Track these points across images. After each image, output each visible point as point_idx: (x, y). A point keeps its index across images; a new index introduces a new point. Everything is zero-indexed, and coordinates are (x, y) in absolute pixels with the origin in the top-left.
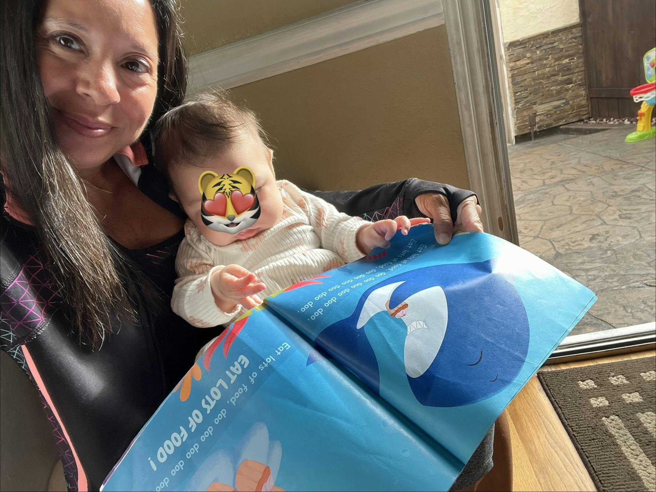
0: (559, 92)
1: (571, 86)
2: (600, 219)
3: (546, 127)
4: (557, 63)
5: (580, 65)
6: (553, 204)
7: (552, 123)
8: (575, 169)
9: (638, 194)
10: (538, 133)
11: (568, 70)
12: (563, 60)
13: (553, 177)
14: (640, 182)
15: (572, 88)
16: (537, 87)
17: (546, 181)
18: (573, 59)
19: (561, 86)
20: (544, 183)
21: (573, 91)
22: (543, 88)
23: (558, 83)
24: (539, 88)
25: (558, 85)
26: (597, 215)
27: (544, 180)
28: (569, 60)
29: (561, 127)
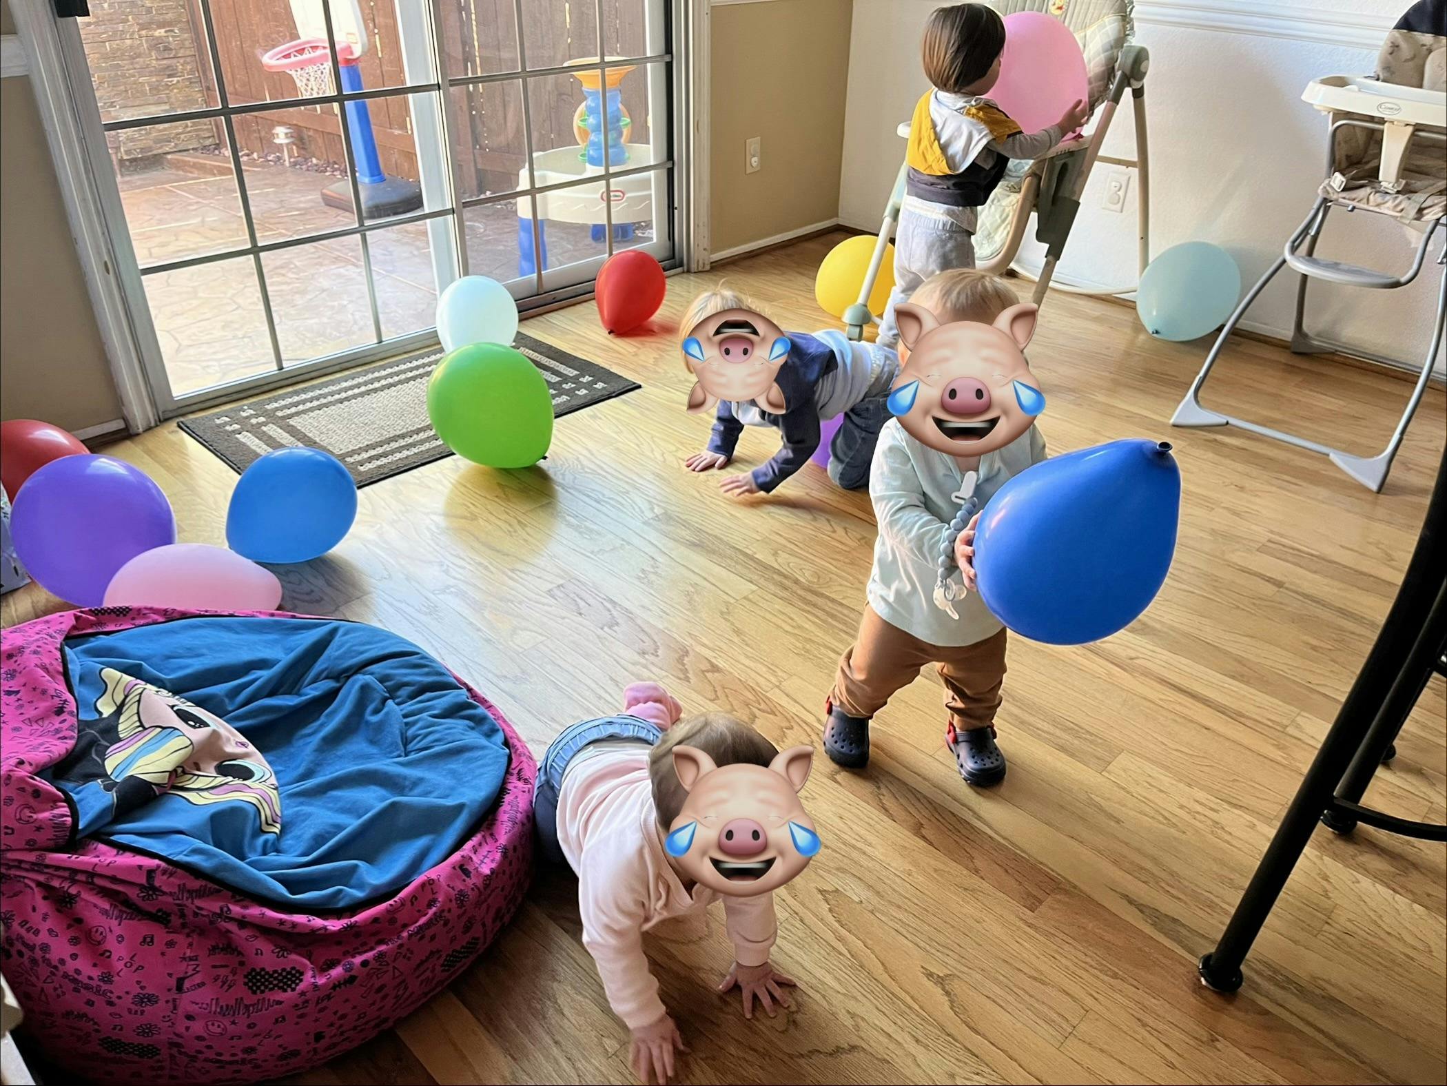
0: (155, 89)
1: (175, 80)
2: (235, 302)
3: (141, 152)
4: (143, 33)
5: (187, 43)
6: (169, 285)
7: (150, 147)
8: (198, 233)
9: (283, 271)
10: (127, 163)
11: (167, 49)
12: (155, 30)
13: (163, 245)
14: (286, 257)
15: (179, 86)
16: (113, 73)
17: (153, 250)
18: (172, 31)
19: (159, 78)
20: (151, 254)
21: (180, 90)
22: (123, 76)
23: (151, 72)
24: (116, 75)
25: (151, 74)
26: (230, 299)
27: (149, 249)
28: (166, 32)
29: (169, 157)
